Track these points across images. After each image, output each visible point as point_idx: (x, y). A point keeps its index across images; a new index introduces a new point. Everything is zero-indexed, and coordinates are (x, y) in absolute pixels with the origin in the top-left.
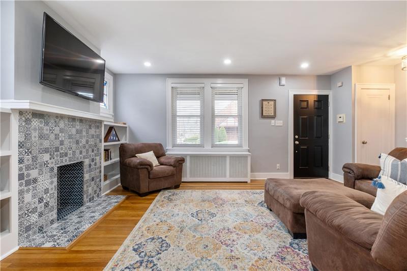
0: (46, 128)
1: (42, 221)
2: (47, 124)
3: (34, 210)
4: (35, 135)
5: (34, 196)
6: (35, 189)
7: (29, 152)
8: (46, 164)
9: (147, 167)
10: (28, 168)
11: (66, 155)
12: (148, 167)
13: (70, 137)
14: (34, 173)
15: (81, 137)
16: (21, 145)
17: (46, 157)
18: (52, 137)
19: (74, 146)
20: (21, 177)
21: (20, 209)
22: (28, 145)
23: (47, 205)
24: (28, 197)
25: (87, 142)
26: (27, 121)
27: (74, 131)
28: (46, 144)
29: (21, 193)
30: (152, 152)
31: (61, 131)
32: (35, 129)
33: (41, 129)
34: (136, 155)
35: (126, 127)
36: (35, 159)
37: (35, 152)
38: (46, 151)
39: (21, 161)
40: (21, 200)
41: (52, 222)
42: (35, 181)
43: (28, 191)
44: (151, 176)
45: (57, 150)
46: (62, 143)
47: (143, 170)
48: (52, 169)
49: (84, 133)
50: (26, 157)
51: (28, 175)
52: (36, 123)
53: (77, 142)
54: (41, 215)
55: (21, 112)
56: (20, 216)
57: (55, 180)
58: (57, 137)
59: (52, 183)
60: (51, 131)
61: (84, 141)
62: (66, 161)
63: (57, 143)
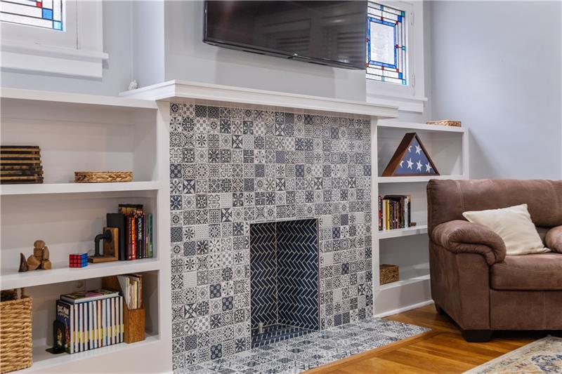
0: (222, 136)
1: (218, 336)
2: (225, 127)
3: (203, 309)
4: (202, 150)
5: (202, 279)
6: (203, 263)
7: (190, 187)
8: (225, 215)
9: (480, 248)
10: (189, 218)
11: (271, 199)
12: (488, 250)
13: (280, 157)
14: (201, 232)
15: (309, 159)
16: (175, 171)
17: (226, 200)
18: (238, 156)
19: (291, 182)
20: (176, 234)
21: (176, 298)
22: (188, 172)
23: (228, 304)
25: (327, 171)
26: (188, 124)
27: (289, 144)
28: (225, 171)
29: (176, 266)
30: (524, 207)
31: (259, 143)
32: (201, 140)
33: (213, 139)
34: (465, 214)
35: (461, 134)
36: (202, 202)
37: (202, 188)
38: (225, 186)
39: (175, 203)
40: (177, 282)
41: (240, 345)
42: (203, 247)
43: (190, 265)
44: (498, 281)
45: (249, 185)
46: (260, 170)
47: (470, 257)
48: (238, 228)
49: (318, 150)
50: (185, 197)
51: (190, 233)
52: (203, 127)
53: (300, 172)
54: (216, 322)
55: (174, 105)
56: (176, 314)
57: (246, 253)
58: (248, 155)
59: (238, 258)
60: (236, 142)
61: (317, 169)
62: (271, 215)
63: (248, 172)
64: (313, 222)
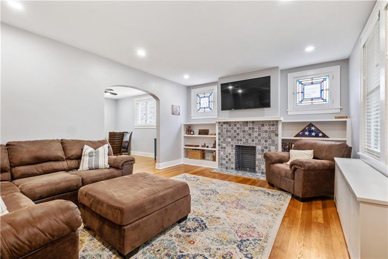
1: (227, 165)
2: (230, 126)
3: (224, 159)
4: (225, 130)
5: (224, 154)
6: (224, 151)
8: (229, 143)
10: (222, 142)
13: (244, 131)
14: (224, 145)
15: (253, 132)
16: (219, 134)
17: (230, 140)
18: (233, 131)
19: (247, 137)
20: (219, 145)
21: (219, 156)
22: (222, 134)
23: (230, 160)
24: (222, 153)
25: (259, 135)
26: (222, 125)
27: (247, 128)
28: (229, 134)
29: (219, 150)
31: (238, 128)
32: (225, 128)
33: (227, 128)
35: (345, 121)
36: (224, 139)
37: (224, 137)
38: (230, 137)
39: (219, 139)
40: (219, 153)
41: (232, 169)
42: (225, 148)
43: (222, 151)
45: (235, 137)
46: (238, 134)
48: (232, 146)
49: (256, 130)
50: (221, 138)
51: (222, 145)
52: (225, 126)
53: (250, 135)
54: (227, 162)
55: (219, 123)
56: (219, 159)
57: (234, 151)
58: (235, 131)
59: (232, 151)
60: (232, 128)
61: (256, 134)
62: (241, 144)
63: (235, 134)
64: (255, 147)
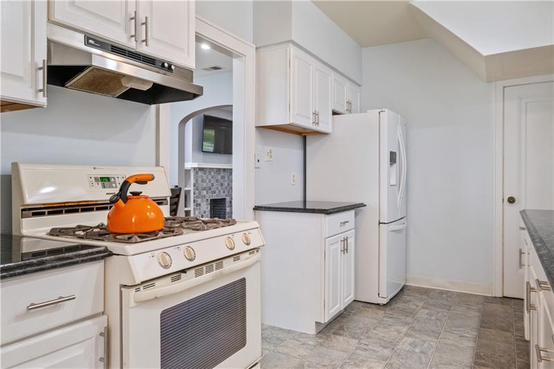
0: (204, 176)
2: (205, 174)
4: (200, 180)
5: (199, 213)
6: (200, 209)
7: (197, 189)
8: (205, 196)
10: (197, 198)
11: (215, 192)
13: (217, 181)
14: (199, 201)
15: (224, 181)
16: (194, 185)
17: (205, 192)
18: (207, 181)
19: (220, 188)
20: (194, 201)
22: (197, 185)
24: (197, 212)
26: (197, 173)
27: (219, 177)
28: (205, 185)
29: (194, 209)
32: (200, 177)
33: (202, 177)
36: (200, 193)
37: (200, 189)
38: (204, 189)
39: (194, 193)
42: (200, 205)
43: (197, 209)
45: (210, 189)
46: (212, 185)
48: (207, 200)
49: (226, 179)
50: (196, 192)
51: (197, 201)
52: (200, 173)
53: (222, 185)
55: (194, 169)
57: (209, 206)
58: (210, 181)
59: (207, 208)
60: (207, 177)
62: (215, 197)
63: (210, 185)
64: (225, 199)
